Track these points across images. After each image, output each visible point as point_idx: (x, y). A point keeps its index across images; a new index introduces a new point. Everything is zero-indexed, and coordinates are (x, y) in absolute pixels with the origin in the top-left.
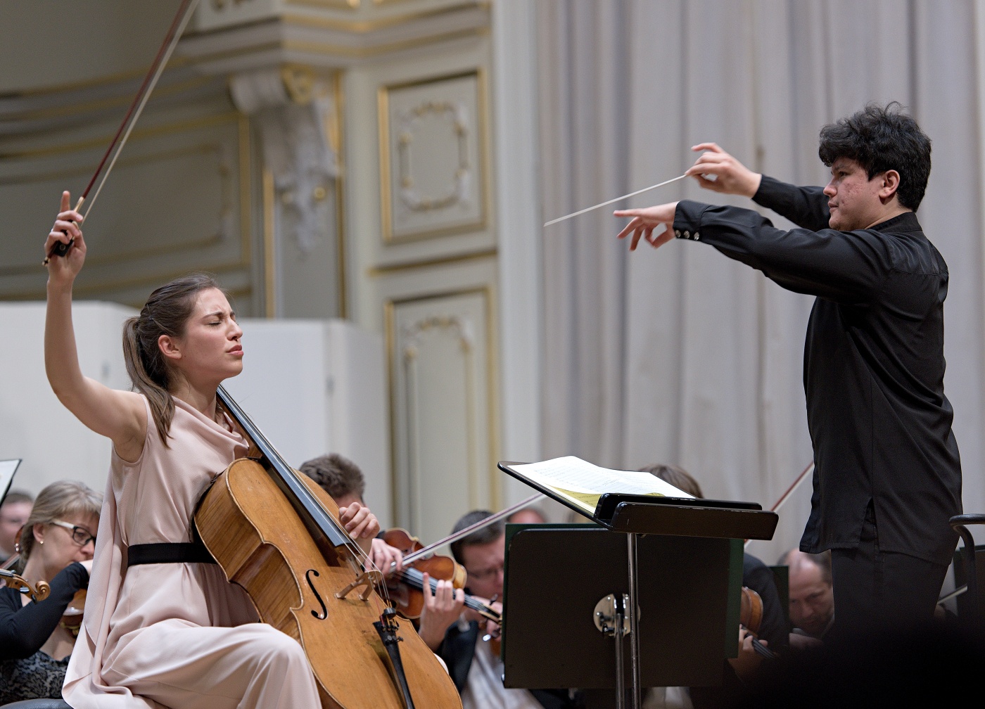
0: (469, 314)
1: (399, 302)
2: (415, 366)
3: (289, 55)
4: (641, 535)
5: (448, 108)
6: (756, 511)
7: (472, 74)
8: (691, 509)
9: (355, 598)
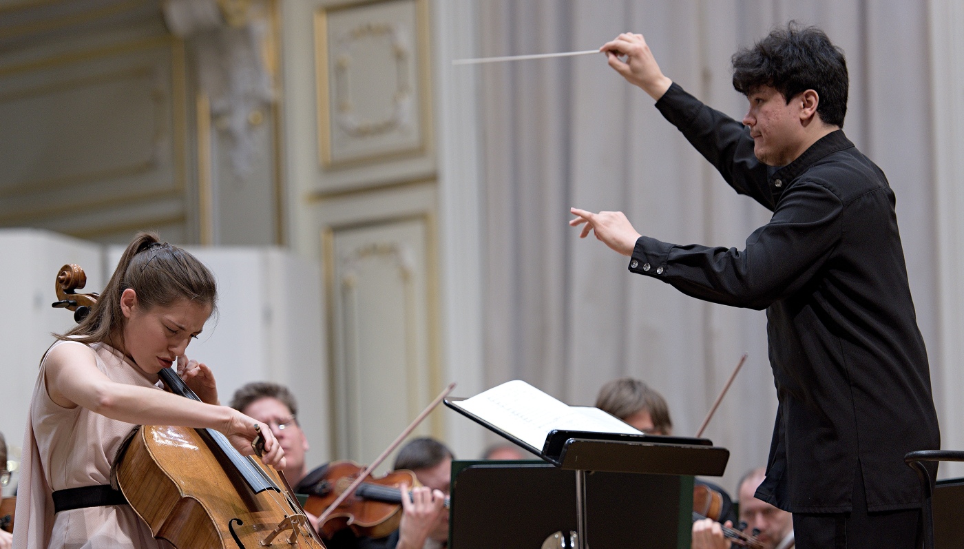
0: (409, 241)
1: (339, 229)
2: (354, 295)
4: (589, 472)
5: (387, 30)
6: (706, 447)
8: (641, 445)
9: (282, 542)
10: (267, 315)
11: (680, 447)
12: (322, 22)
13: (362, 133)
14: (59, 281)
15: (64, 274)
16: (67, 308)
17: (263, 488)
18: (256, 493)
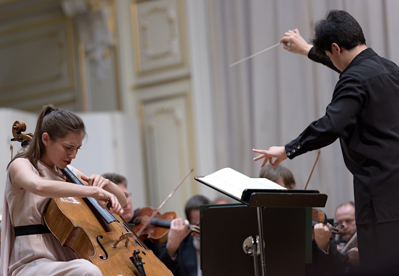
0: (178, 106)
1: (146, 102)
2: (155, 132)
4: (263, 208)
5: (164, 10)
6: (317, 194)
8: (286, 194)
9: (121, 245)
10: (115, 143)
11: (304, 194)
12: (135, 8)
13: (155, 57)
14: (14, 129)
15: (16, 125)
16: (18, 141)
17: (111, 221)
18: (108, 223)
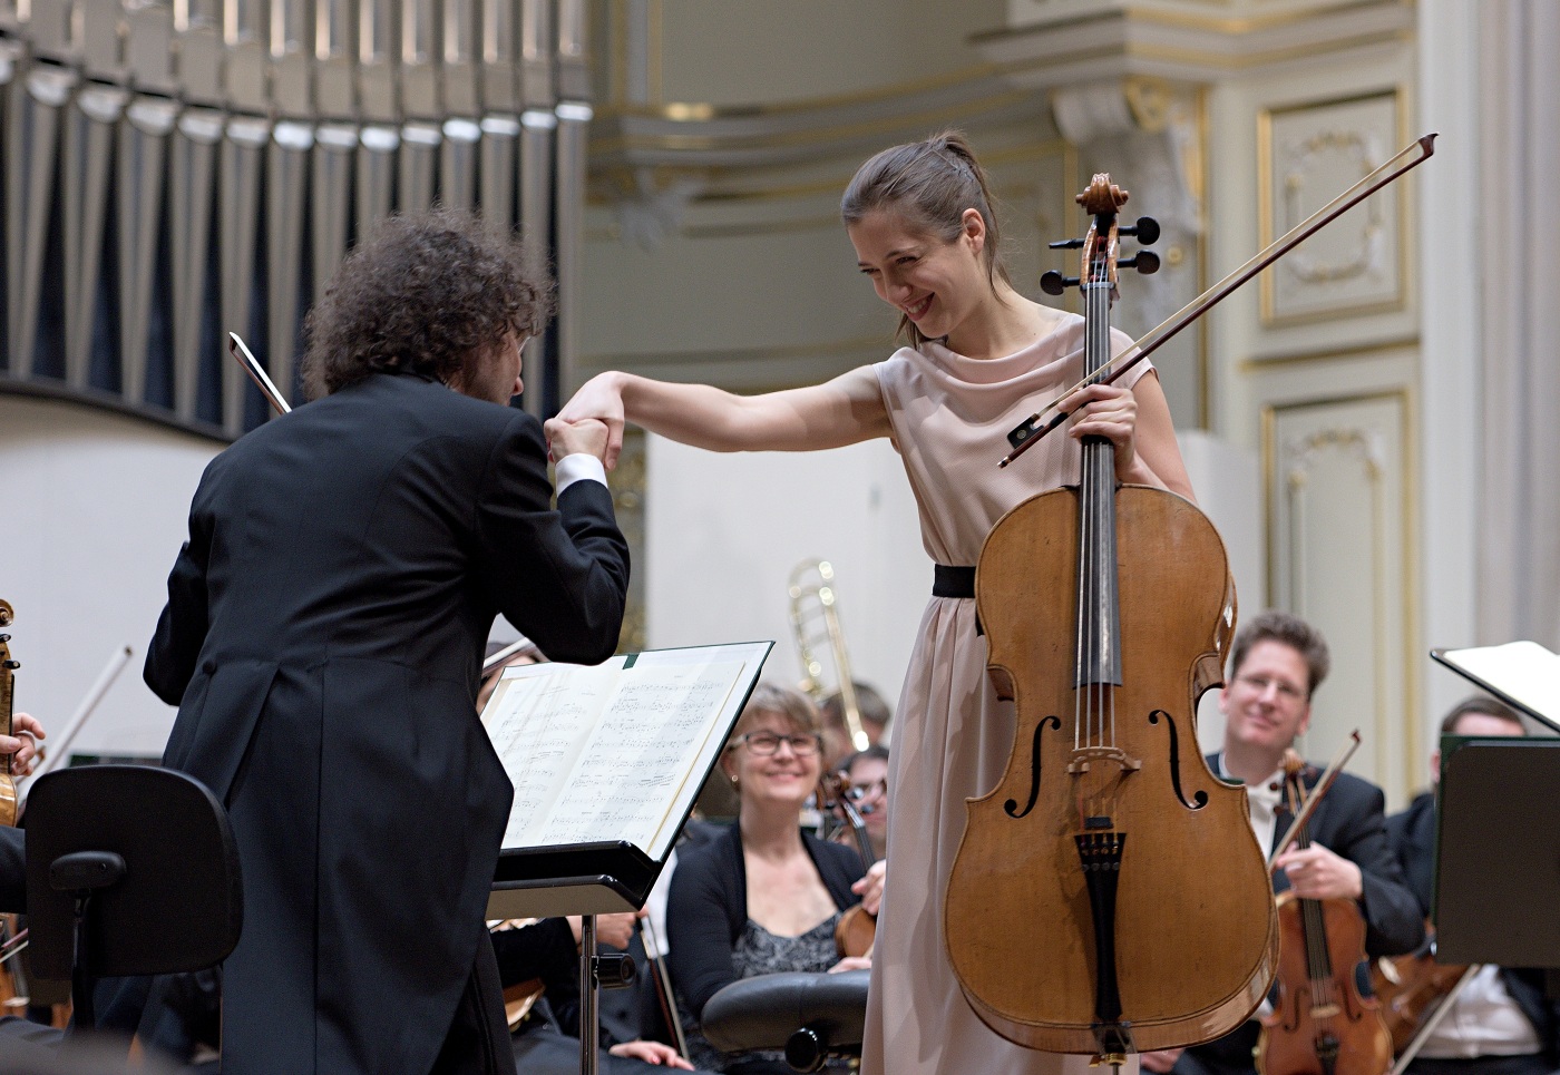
0: (1378, 425)
1: (1281, 408)
2: (1302, 497)
3: (1136, 63)
5: (1355, 141)
7: (1388, 93)
12: (1265, 126)
13: (1317, 279)
